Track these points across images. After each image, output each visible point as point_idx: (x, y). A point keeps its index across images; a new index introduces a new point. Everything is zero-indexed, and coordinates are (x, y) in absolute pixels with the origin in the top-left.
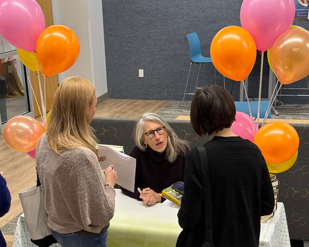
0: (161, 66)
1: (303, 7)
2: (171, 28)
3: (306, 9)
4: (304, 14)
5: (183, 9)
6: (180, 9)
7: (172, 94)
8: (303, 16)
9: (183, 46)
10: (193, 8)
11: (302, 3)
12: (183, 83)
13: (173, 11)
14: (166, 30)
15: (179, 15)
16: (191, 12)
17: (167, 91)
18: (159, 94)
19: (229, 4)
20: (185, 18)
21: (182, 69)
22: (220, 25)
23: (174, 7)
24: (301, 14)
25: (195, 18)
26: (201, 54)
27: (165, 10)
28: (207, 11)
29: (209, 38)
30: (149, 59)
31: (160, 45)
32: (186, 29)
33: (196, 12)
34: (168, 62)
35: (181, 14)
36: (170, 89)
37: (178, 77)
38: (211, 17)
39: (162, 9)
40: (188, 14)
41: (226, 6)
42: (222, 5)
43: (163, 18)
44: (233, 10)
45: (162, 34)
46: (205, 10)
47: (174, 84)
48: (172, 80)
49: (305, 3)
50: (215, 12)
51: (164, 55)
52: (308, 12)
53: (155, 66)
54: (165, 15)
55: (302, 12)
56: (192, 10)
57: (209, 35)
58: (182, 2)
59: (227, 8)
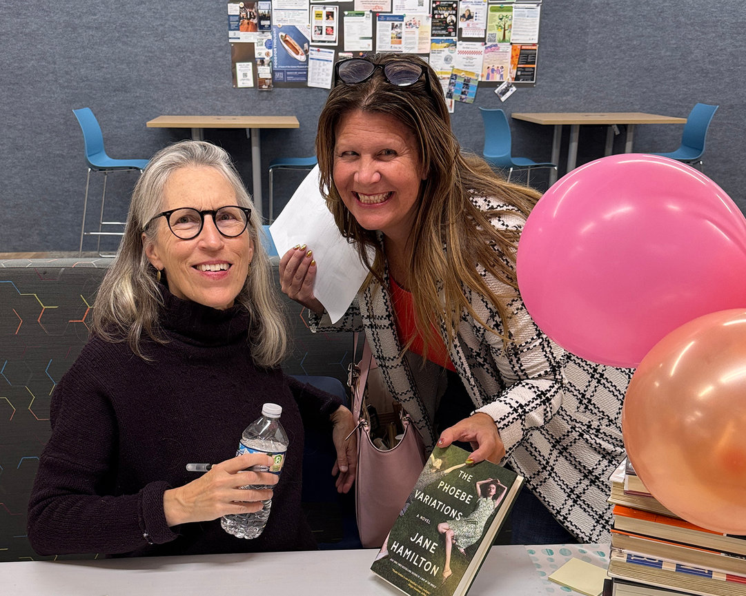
0: (18, 180)
1: (297, 62)
2: (34, 102)
3: (302, 65)
4: (300, 76)
5: (55, 63)
6: (49, 63)
7: (50, 237)
8: (298, 79)
9: (62, 140)
10: (77, 61)
11: (294, 55)
12: (71, 215)
13: (33, 65)
14: (22, 105)
15: (47, 75)
16: (72, 69)
17: (37, 232)
18: (21, 240)
19: (151, 54)
20: (61, 81)
21: (66, 185)
22: (137, 96)
23: (34, 58)
24: (294, 76)
25: (83, 81)
26: (104, 152)
27: (16, 65)
28: (106, 68)
29: (117, 121)
31: (11, 136)
32: (65, 103)
33: (83, 68)
34: (34, 173)
35: (52, 73)
36: (44, 229)
37: (60, 203)
38: (117, 80)
39: (8, 62)
40: (67, 73)
41: (146, 57)
42: (136, 55)
43: (12, 82)
44: (160, 66)
45: (14, 116)
46: (102, 65)
47: (53, 217)
48: (46, 210)
49: (300, 53)
50: (124, 69)
51: (23, 159)
52: (307, 71)
53: (6, 182)
54: (17, 75)
55: (295, 71)
56: (76, 64)
57: (115, 116)
58: (51, 49)
59: (147, 62)
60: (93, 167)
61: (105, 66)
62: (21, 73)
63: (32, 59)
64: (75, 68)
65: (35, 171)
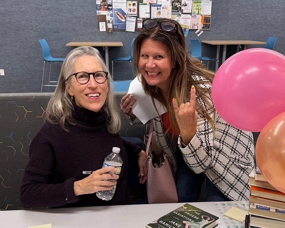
0: (18, 66)
1: (122, 22)
2: (24, 37)
3: (124, 23)
4: (123, 27)
5: (32, 22)
6: (29, 22)
7: (30, 87)
8: (122, 28)
9: (35, 51)
10: (40, 22)
11: (121, 19)
12: (38, 79)
13: (24, 23)
14: (19, 38)
15: (29, 27)
16: (38, 25)
17: (25, 85)
18: (19, 88)
19: (68, 19)
20: (34, 29)
21: (36, 68)
22: (62, 35)
23: (24, 20)
24: (121, 27)
25: (43, 29)
26: (50, 56)
27: (17, 23)
28: (51, 24)
29: (55, 44)
30: (8, 61)
31: (15, 50)
32: (35, 37)
33: (42, 24)
34: (24, 63)
35: (31, 26)
36: (28, 84)
37: (34, 74)
38: (55, 29)
39: (14, 22)
40: (36, 26)
41: (66, 20)
42: (62, 19)
43: (16, 29)
44: (71, 24)
45: (16, 42)
46: (49, 23)
47: (31, 80)
48: (28, 77)
49: (123, 19)
50: (57, 25)
51: (20, 58)
52: (126, 25)
53: (14, 67)
54: (18, 27)
55: (121, 25)
56: (39, 23)
57: (54, 42)
58: (30, 17)
59: (66, 22)
60: (46, 61)
61: (51, 23)
62: (19, 26)
63: (23, 21)
64: (39, 24)
65: (25, 63)
